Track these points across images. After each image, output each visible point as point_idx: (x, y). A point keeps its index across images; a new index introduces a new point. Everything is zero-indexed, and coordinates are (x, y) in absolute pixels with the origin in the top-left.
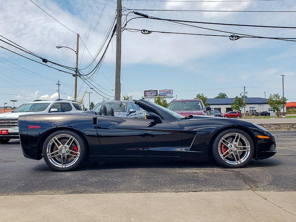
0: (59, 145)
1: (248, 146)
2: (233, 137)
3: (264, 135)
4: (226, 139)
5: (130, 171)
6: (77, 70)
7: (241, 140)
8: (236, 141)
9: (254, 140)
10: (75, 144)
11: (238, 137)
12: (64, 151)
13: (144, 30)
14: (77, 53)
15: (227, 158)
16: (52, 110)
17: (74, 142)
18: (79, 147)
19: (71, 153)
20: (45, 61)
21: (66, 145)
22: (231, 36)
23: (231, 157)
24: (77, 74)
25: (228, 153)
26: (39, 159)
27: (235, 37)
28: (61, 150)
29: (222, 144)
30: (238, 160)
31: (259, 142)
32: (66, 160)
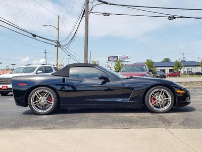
0: (39, 97)
1: (170, 98)
2: (160, 92)
3: (181, 90)
4: (155, 93)
5: (87, 115)
6: (58, 42)
7: (165, 94)
8: (162, 95)
9: (174, 94)
10: (51, 96)
11: (163, 92)
12: (43, 101)
13: (105, 13)
14: (58, 30)
15: (155, 106)
16: (38, 72)
17: (50, 95)
18: (53, 98)
19: (48, 102)
20: (34, 36)
21: (44, 97)
22: (169, 17)
23: (158, 106)
24: (58, 45)
25: (156, 103)
26: (26, 107)
27: (172, 17)
28: (41, 101)
29: (152, 96)
30: (162, 107)
31: (178, 95)
32: (44, 107)
